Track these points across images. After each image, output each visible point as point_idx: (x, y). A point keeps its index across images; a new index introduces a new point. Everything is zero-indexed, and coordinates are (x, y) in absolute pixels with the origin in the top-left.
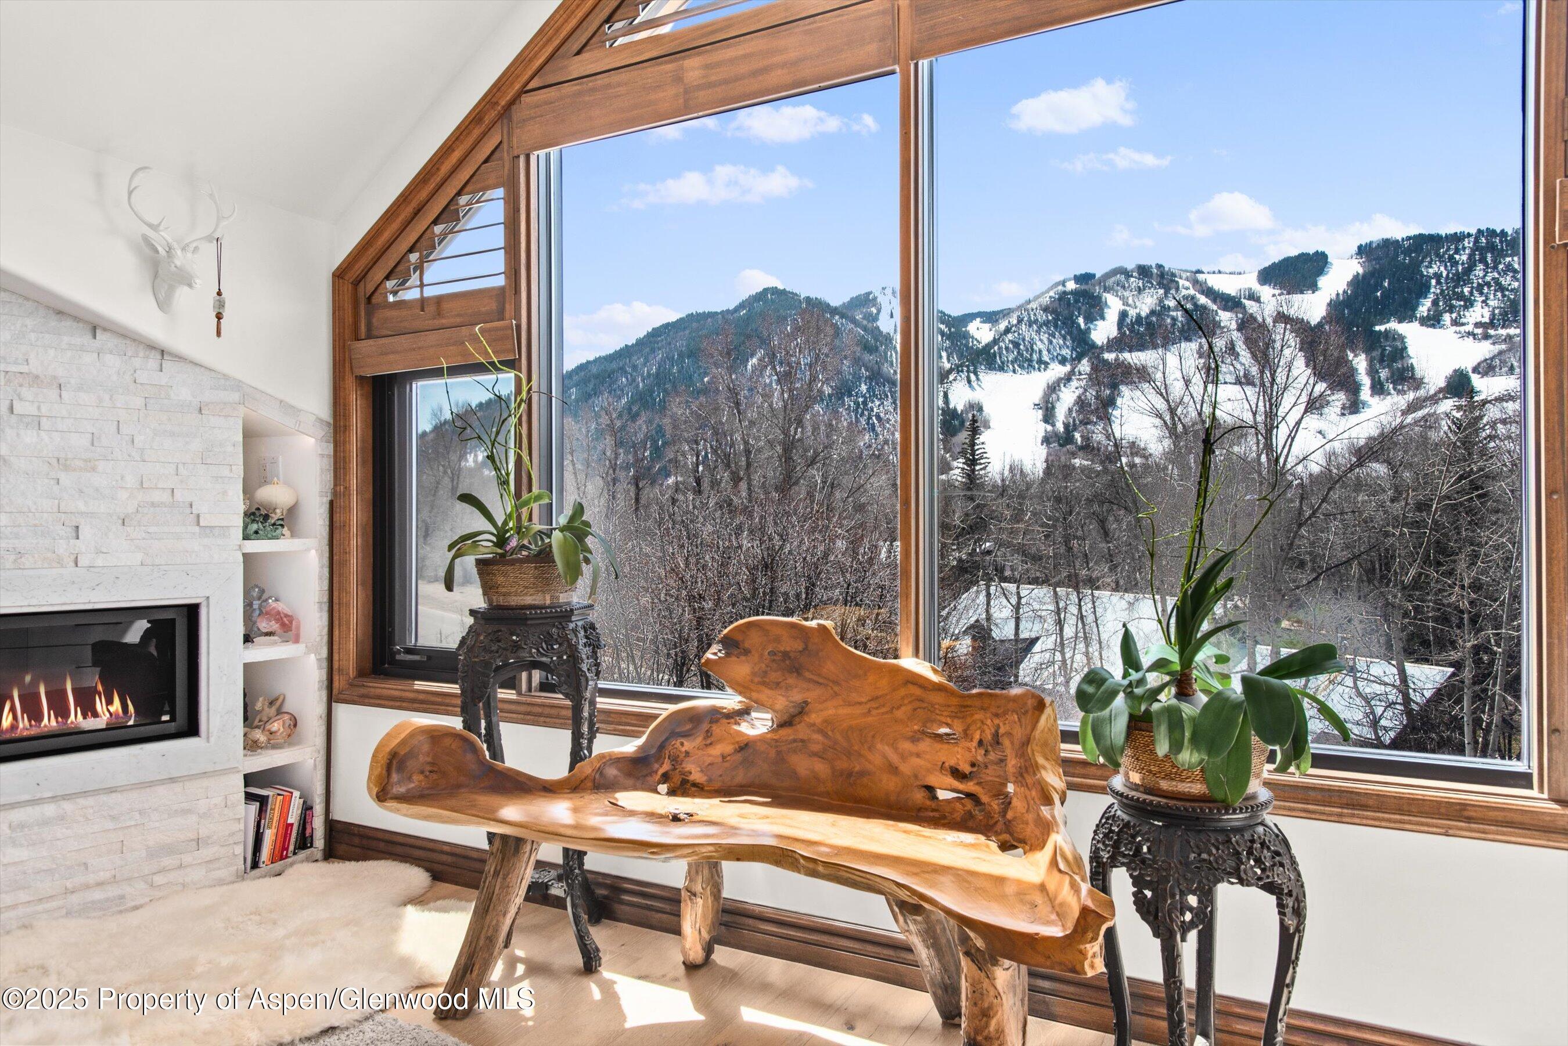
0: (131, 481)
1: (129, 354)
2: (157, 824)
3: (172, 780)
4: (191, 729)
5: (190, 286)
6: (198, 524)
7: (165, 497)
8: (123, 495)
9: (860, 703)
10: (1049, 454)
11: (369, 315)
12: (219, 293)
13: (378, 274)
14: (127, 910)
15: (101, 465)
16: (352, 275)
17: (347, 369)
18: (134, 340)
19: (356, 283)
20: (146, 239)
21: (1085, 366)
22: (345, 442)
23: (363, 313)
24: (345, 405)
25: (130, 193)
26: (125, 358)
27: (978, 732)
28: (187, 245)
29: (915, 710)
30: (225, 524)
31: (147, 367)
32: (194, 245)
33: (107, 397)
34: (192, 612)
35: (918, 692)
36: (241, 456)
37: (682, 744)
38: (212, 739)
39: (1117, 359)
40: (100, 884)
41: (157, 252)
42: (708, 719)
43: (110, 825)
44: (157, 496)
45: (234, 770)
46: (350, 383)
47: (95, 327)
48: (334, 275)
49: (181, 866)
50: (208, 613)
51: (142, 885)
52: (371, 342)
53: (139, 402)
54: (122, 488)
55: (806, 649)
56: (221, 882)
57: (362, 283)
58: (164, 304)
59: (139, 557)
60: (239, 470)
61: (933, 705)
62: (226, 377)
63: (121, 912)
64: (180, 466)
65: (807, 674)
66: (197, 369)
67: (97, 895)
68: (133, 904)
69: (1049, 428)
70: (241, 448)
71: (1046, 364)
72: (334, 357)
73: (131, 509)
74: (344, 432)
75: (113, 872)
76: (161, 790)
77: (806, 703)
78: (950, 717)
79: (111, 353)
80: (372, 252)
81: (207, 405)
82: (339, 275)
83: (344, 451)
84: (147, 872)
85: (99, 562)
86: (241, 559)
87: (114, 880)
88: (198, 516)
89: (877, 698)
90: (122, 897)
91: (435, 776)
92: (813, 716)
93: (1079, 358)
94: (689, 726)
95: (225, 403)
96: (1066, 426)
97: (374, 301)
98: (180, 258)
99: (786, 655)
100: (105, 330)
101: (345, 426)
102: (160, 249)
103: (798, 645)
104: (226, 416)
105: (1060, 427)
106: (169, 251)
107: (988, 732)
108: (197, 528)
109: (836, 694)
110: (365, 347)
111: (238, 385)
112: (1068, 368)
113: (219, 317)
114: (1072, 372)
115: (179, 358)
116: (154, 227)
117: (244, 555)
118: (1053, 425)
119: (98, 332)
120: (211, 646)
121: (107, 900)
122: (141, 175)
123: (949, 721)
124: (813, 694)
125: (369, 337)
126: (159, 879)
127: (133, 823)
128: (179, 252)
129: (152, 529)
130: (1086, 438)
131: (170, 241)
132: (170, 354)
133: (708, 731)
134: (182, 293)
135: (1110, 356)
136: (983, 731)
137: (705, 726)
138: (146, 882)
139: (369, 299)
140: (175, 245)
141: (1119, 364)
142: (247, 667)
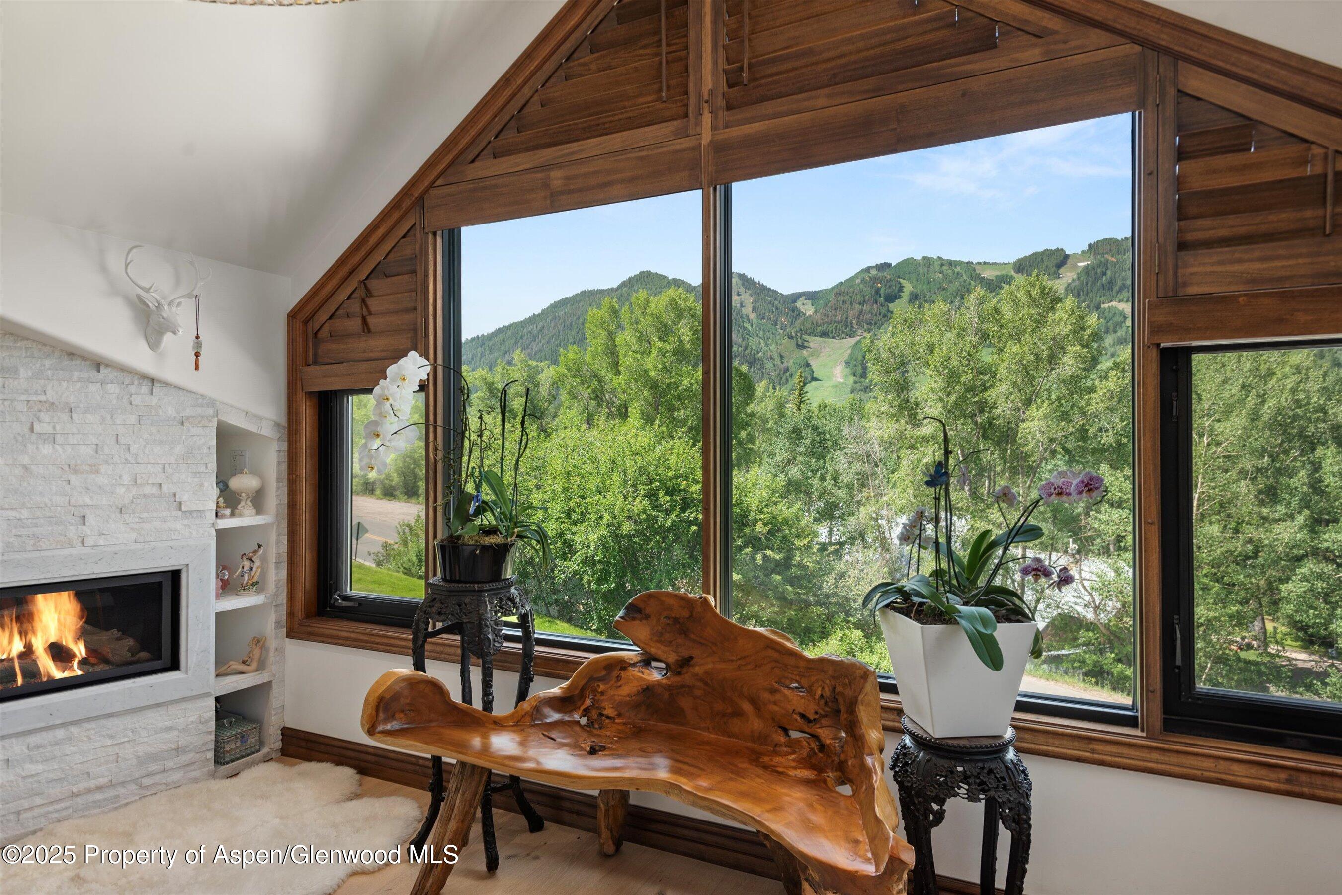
0: (127, 479)
1: (127, 382)
2: (146, 739)
3: (158, 705)
4: (174, 665)
5: (175, 333)
6: (180, 509)
7: (154, 490)
8: (121, 490)
9: (732, 661)
11: (316, 346)
12: (197, 337)
13: (323, 316)
14: (120, 807)
15: (103, 469)
16: (303, 316)
17: (299, 386)
18: (130, 372)
19: (306, 322)
20: (139, 297)
22: (296, 442)
23: (310, 345)
24: (296, 413)
25: (127, 265)
26: (123, 386)
27: (820, 689)
28: (172, 301)
29: (773, 668)
30: (202, 508)
31: (140, 394)
32: (178, 301)
33: (109, 417)
34: (175, 576)
35: (775, 655)
36: (215, 456)
37: (599, 686)
38: (190, 672)
40: (100, 788)
41: (147, 306)
42: (619, 667)
43: (109, 742)
44: (148, 490)
45: (207, 695)
46: (301, 397)
47: (98, 363)
48: (289, 315)
49: (164, 771)
50: (188, 576)
51: (133, 787)
52: (317, 367)
53: (133, 419)
54: (120, 485)
55: (691, 616)
56: (196, 780)
57: (310, 322)
58: (154, 344)
59: (134, 536)
60: (213, 466)
61: (786, 665)
62: (203, 397)
63: (116, 808)
64: (166, 466)
65: (692, 636)
66: (181, 393)
67: (98, 796)
68: (126, 801)
70: (215, 451)
72: (289, 377)
73: (127, 501)
74: (296, 434)
75: (110, 778)
76: (150, 714)
77: (691, 658)
78: (799, 675)
79: (112, 383)
80: (318, 300)
81: (188, 418)
82: (293, 315)
83: (296, 448)
84: (137, 776)
85: (102, 542)
86: (214, 533)
87: (111, 785)
88: (180, 503)
89: (744, 657)
90: (117, 797)
91: (412, 714)
92: (697, 668)
94: (603, 673)
95: (202, 417)
97: (319, 335)
98: (166, 311)
99: (676, 620)
100: (107, 365)
101: (297, 430)
102: (150, 305)
103: (685, 614)
104: (203, 427)
106: (159, 306)
107: (826, 689)
108: (180, 513)
109: (714, 652)
110: (313, 370)
111: (212, 403)
113: (197, 355)
115: (166, 384)
116: (147, 290)
117: (217, 531)
119: (102, 368)
120: (190, 602)
121: (105, 800)
122: (134, 250)
123: (798, 678)
124: (696, 652)
125: (316, 363)
126: (146, 781)
127: (126, 739)
128: (166, 307)
129: (145, 515)
131: (158, 298)
132: (159, 381)
133: (618, 677)
134: (168, 337)
136: (823, 688)
137: (615, 673)
138: (137, 784)
139: (316, 334)
140: (163, 302)
142: (220, 616)
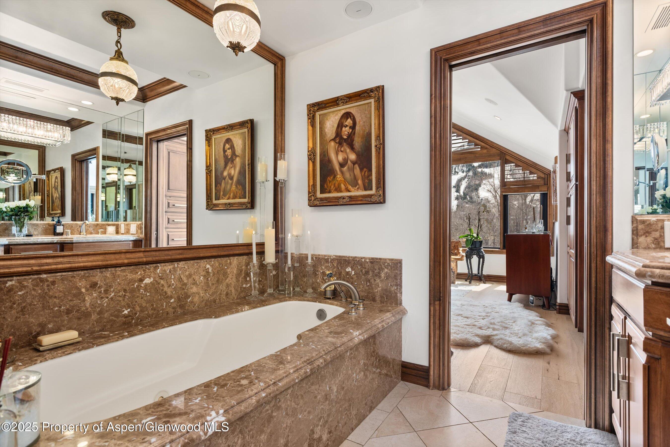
10: (458, 203)
21: (471, 173)
39: (482, 171)
69: (458, 194)
71: (458, 173)
93: (469, 171)
96: (464, 193)
105: (462, 193)
112: (465, 174)
114: (466, 175)
118: (460, 193)
130: (471, 198)
135: (480, 170)
141: (482, 173)
